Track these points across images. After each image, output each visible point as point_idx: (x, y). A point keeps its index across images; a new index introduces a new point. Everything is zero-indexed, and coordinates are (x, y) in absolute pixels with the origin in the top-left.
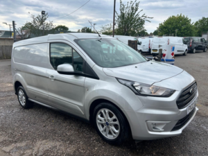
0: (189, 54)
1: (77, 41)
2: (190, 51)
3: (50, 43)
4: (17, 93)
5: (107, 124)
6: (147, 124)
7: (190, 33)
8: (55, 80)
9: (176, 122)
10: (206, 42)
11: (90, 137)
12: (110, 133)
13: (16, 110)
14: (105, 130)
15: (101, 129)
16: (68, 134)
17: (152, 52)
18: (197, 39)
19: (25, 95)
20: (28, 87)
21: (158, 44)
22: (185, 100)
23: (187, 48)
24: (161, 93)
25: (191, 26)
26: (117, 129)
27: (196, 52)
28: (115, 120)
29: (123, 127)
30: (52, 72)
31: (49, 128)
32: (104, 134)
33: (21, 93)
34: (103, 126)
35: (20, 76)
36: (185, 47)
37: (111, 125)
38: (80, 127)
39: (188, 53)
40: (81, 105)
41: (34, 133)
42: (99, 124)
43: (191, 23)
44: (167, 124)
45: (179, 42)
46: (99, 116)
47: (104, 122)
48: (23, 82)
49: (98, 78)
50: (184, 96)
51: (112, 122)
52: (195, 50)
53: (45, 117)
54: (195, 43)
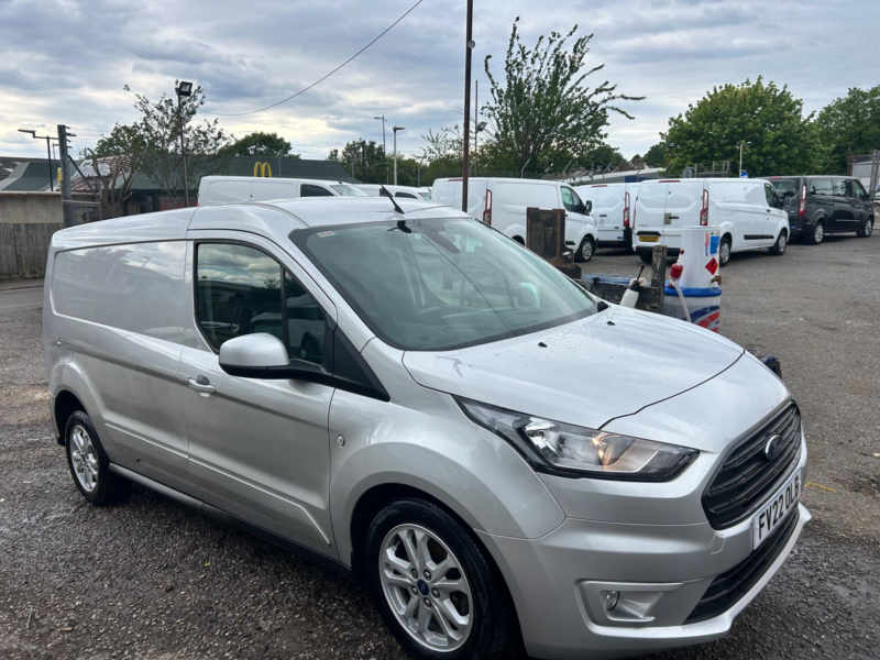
0: (793, 249)
1: (300, 238)
2: (800, 234)
3: (197, 243)
4: (65, 440)
5: (423, 589)
6: (583, 592)
7: (802, 154)
8: (214, 393)
9: (708, 584)
10: (866, 197)
11: (356, 642)
12: (435, 626)
13: (59, 511)
14: (415, 614)
15: (398, 608)
16: (266, 625)
17: (637, 243)
18: (828, 185)
19: (97, 447)
20: (108, 416)
21: (662, 211)
22: (742, 488)
23: (784, 223)
24: (637, 464)
25: (804, 128)
26: (462, 613)
27: (826, 240)
28: (452, 574)
29: (484, 604)
30: (203, 361)
31: (188, 597)
32: (410, 630)
33: (79, 438)
34: (406, 596)
35: (75, 372)
36: (780, 220)
37: (438, 592)
38: (317, 595)
39: (789, 243)
40: (317, 502)
41: (126, 620)
42: (391, 584)
43: (805, 115)
44: (667, 593)
45: (750, 198)
46: (390, 554)
47: (409, 580)
48: (89, 394)
49: (383, 396)
50: (736, 471)
51: (443, 582)
52: (819, 232)
53: (174, 546)
54: (820, 203)
